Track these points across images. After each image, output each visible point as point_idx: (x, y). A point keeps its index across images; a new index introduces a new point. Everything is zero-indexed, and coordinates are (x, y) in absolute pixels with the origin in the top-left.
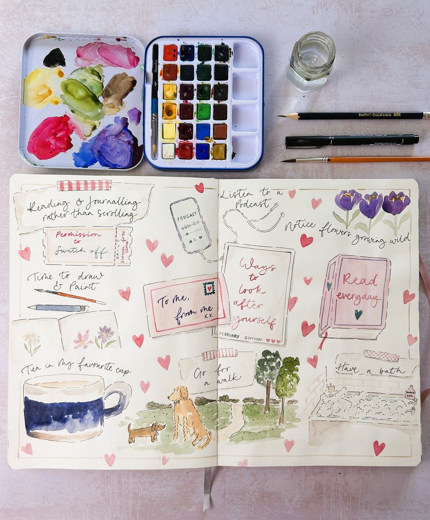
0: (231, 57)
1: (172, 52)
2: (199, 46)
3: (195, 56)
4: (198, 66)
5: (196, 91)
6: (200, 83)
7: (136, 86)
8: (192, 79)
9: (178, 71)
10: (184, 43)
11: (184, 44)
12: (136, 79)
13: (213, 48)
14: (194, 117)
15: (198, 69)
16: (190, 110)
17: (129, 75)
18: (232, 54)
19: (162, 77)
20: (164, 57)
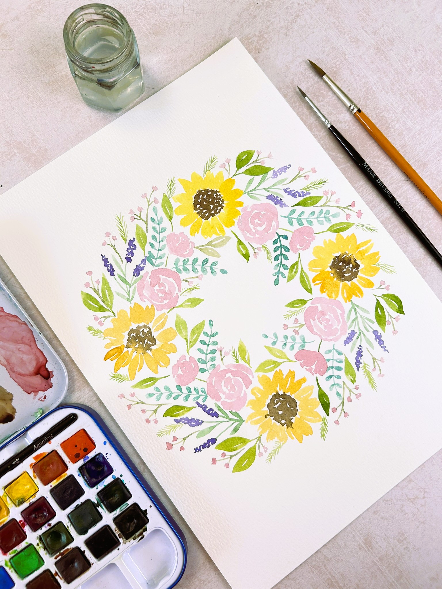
1: (81, 449)
2: (118, 479)
3: (98, 486)
5: (49, 527)
6: (66, 522)
7: (5, 424)
9: (61, 478)
10: (107, 454)
11: (105, 456)
13: (130, 502)
14: (8, 553)
15: (83, 504)
16: (14, 540)
18: (140, 537)
19: (34, 461)
20: (65, 441)
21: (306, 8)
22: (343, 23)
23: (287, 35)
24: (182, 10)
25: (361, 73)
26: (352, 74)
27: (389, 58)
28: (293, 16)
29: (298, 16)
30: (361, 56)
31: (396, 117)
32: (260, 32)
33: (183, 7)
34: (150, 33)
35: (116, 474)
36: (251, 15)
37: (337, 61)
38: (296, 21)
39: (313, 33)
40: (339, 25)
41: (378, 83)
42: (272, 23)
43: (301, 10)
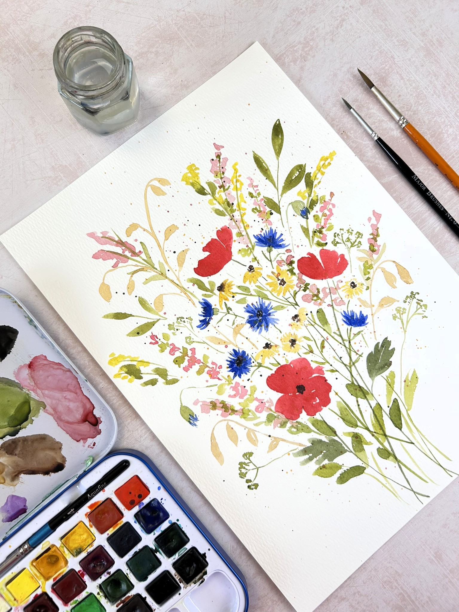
0: (195, 583)
1: (135, 495)
2: (175, 523)
3: (155, 531)
4: (146, 547)
5: (108, 576)
6: (126, 570)
7: (56, 473)
8: (122, 555)
9: (116, 526)
10: (162, 499)
11: (160, 501)
12: (67, 465)
13: (188, 546)
14: (69, 604)
15: (141, 550)
16: (75, 590)
17: (64, 452)
18: (201, 581)
19: (89, 510)
20: (119, 488)
21: (351, 11)
22: (390, 25)
23: (333, 41)
24: (224, 19)
25: (412, 77)
26: (402, 78)
27: (439, 60)
28: (338, 21)
29: (343, 20)
30: (410, 60)
31: (449, 121)
32: (305, 39)
33: (224, 17)
34: (191, 45)
35: (172, 519)
36: (294, 21)
37: (386, 66)
38: (341, 26)
39: (360, 37)
40: (386, 28)
41: (429, 87)
42: (317, 29)
43: (346, 14)
